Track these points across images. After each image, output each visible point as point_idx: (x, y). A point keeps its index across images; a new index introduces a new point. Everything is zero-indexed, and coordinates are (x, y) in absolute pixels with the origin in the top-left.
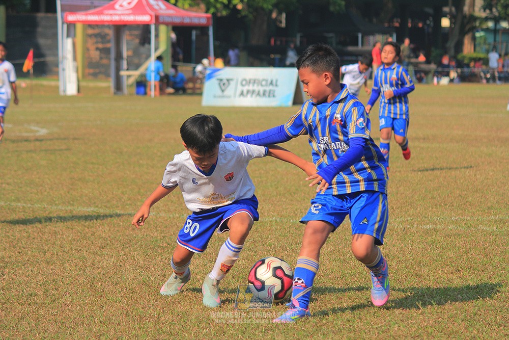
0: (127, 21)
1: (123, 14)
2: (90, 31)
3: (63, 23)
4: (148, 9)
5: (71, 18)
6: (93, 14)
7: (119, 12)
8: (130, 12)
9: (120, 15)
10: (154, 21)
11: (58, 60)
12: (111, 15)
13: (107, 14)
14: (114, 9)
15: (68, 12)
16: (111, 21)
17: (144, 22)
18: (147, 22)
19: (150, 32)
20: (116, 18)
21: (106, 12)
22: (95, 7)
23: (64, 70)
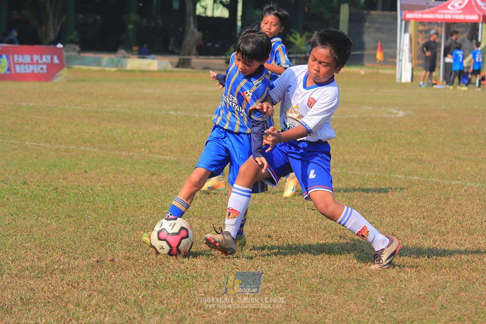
0: (458, 19)
1: (455, 14)
2: (421, 28)
3: (401, 21)
4: (476, 9)
5: (409, 16)
6: (429, 13)
7: (451, 12)
8: (461, 12)
9: (452, 14)
10: (481, 20)
11: (396, 52)
12: (444, 14)
13: (441, 13)
14: (447, 9)
15: (406, 11)
16: (444, 19)
17: (473, 20)
18: (476, 21)
19: (478, 30)
20: (448, 17)
21: (439, 11)
22: (430, 7)
23: (401, 60)
